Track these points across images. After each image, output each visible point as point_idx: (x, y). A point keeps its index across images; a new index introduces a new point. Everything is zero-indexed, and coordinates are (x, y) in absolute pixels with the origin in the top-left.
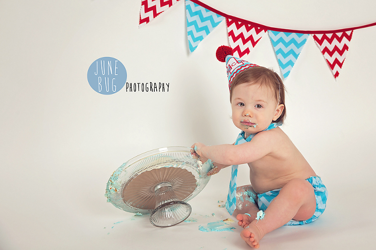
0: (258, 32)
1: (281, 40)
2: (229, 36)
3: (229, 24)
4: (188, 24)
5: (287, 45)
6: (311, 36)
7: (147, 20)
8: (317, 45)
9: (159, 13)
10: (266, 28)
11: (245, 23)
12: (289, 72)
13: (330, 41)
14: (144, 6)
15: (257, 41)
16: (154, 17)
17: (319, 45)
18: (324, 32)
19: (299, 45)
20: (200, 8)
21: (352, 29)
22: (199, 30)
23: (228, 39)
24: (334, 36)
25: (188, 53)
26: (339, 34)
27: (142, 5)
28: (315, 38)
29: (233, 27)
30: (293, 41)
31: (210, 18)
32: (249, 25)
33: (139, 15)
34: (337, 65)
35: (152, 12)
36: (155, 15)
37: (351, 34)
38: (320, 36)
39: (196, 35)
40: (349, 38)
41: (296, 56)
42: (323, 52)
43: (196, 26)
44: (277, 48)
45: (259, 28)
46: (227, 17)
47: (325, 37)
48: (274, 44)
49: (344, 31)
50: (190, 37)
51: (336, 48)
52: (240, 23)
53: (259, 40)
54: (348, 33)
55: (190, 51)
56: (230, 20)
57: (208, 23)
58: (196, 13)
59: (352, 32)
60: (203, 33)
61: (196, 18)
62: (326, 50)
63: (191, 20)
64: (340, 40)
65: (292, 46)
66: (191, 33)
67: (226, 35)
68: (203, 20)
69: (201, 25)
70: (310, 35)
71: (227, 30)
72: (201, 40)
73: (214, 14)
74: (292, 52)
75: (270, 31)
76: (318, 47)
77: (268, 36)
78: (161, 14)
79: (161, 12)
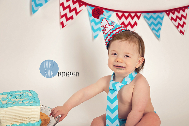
0: (80, 6)
2: (61, 6)
6: (115, 13)
8: (118, 20)
10: (86, 4)
12: (97, 35)
13: (126, 18)
15: (79, 12)
18: (123, 12)
21: (141, 12)
23: (60, 8)
24: (129, 15)
25: (31, 14)
26: (133, 15)
28: (117, 15)
37: (140, 15)
38: (120, 14)
39: (38, 2)
40: (139, 18)
44: (91, 18)
45: (82, 3)
47: (123, 15)
49: (136, 13)
50: (33, 3)
51: (129, 23)
53: (80, 11)
54: (139, 14)
55: (32, 13)
59: (141, 14)
60: (43, 1)
62: (123, 23)
64: (132, 18)
67: (58, 5)
71: (60, 2)
72: (41, 6)
75: (88, 6)
76: (118, 21)
77: (86, 9)
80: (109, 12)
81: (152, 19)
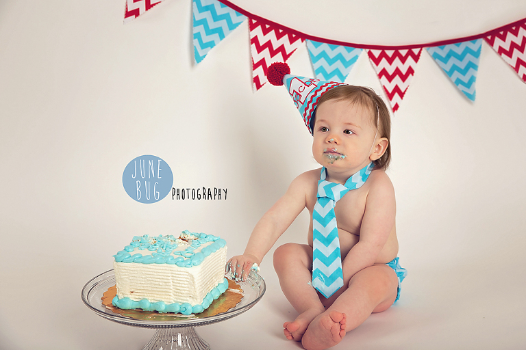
0: (292, 41)
1: (323, 54)
2: (252, 43)
3: (252, 27)
4: (194, 23)
5: (331, 62)
6: (365, 52)
7: (136, 13)
8: (372, 65)
9: (154, 4)
10: (304, 37)
11: (275, 27)
13: (390, 61)
15: (290, 54)
16: (147, 10)
17: (374, 65)
18: (383, 48)
19: (348, 64)
21: (421, 46)
22: (209, 32)
23: (250, 48)
24: (396, 54)
25: (192, 64)
26: (403, 52)
28: (370, 55)
29: (258, 31)
30: (340, 57)
31: (227, 17)
32: (281, 30)
33: (125, 5)
34: (396, 95)
35: (143, 2)
36: (148, 6)
37: (420, 52)
38: (377, 53)
39: (206, 39)
40: (416, 58)
42: (380, 76)
43: (206, 27)
44: (317, 66)
45: (295, 35)
46: (251, 16)
47: (383, 55)
48: (313, 59)
49: (410, 48)
50: (196, 42)
51: (397, 72)
52: (267, 26)
53: (292, 52)
54: (416, 51)
55: (195, 61)
57: (223, 24)
58: (207, 8)
59: (421, 50)
60: (215, 37)
61: (207, 15)
62: (383, 72)
63: (199, 17)
64: (403, 60)
65: (338, 64)
66: (198, 36)
67: (247, 42)
68: (216, 18)
69: (212, 25)
70: (364, 50)
71: (250, 35)
72: (212, 47)
73: (232, 12)
74: (337, 72)
75: (309, 41)
76: (373, 67)
77: (305, 48)
78: (157, 5)
79: (157, 3)
80: (352, 50)
81: (452, 57)
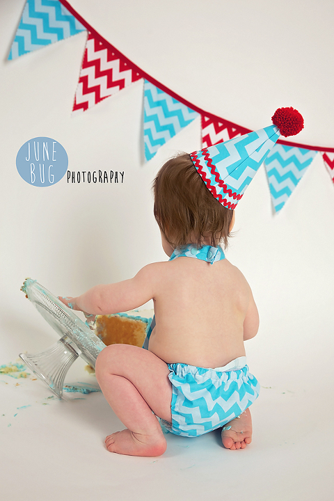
1: (277, 156)
2: (204, 142)
3: (204, 125)
4: (145, 118)
5: (284, 164)
6: (320, 154)
7: (85, 106)
8: (327, 168)
9: (104, 98)
11: (228, 125)
12: (283, 204)
14: (82, 84)
16: (96, 103)
17: (329, 168)
19: (301, 166)
20: (165, 96)
22: (161, 129)
25: (142, 162)
27: (80, 82)
28: (326, 158)
29: (210, 129)
30: (293, 159)
31: (179, 113)
32: (234, 129)
33: (74, 97)
35: (93, 95)
36: (98, 99)
38: (332, 156)
39: (156, 136)
41: (296, 181)
42: (333, 180)
43: (157, 123)
44: (270, 167)
46: (203, 113)
50: (146, 138)
52: (220, 125)
55: (145, 159)
56: (207, 119)
57: (174, 120)
58: (159, 103)
60: (166, 133)
61: (158, 111)
63: (150, 112)
65: (292, 166)
66: (148, 132)
67: (199, 140)
68: (167, 114)
69: (163, 121)
70: (319, 152)
71: (201, 133)
72: (162, 145)
74: (290, 175)
76: (328, 171)
78: (106, 99)
79: (107, 97)
80: (306, 152)
